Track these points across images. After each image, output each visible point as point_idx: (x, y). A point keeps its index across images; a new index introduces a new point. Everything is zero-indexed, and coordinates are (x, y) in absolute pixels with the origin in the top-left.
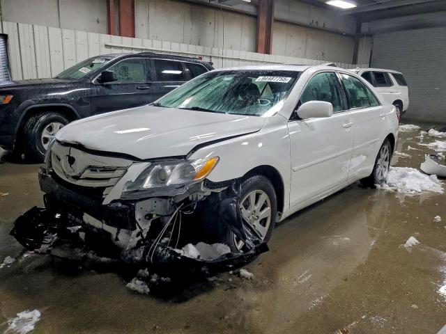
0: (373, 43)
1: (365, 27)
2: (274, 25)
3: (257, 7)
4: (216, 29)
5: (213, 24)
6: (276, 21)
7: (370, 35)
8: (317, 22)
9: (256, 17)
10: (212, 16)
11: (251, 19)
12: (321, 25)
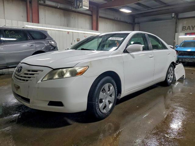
0: (140, 26)
1: (136, 20)
2: (99, 19)
3: (92, 11)
4: (75, 21)
5: (73, 18)
6: (100, 17)
7: (138, 23)
8: (117, 18)
9: (91, 16)
10: (73, 15)
11: (90, 16)
12: (119, 19)
